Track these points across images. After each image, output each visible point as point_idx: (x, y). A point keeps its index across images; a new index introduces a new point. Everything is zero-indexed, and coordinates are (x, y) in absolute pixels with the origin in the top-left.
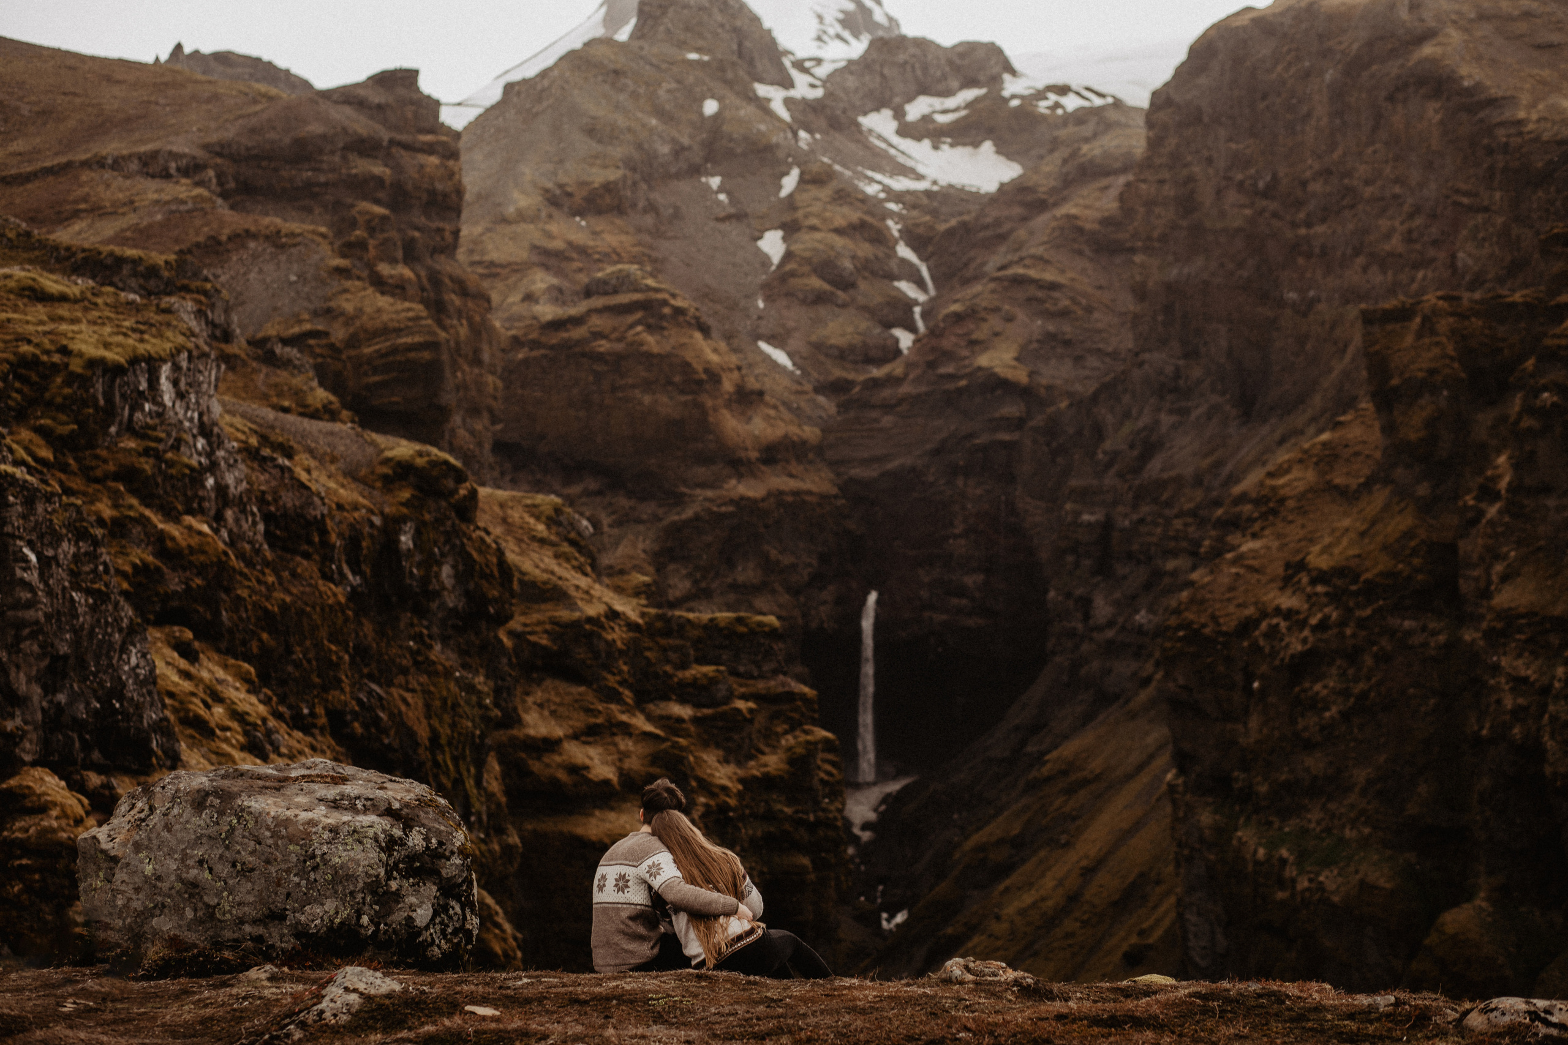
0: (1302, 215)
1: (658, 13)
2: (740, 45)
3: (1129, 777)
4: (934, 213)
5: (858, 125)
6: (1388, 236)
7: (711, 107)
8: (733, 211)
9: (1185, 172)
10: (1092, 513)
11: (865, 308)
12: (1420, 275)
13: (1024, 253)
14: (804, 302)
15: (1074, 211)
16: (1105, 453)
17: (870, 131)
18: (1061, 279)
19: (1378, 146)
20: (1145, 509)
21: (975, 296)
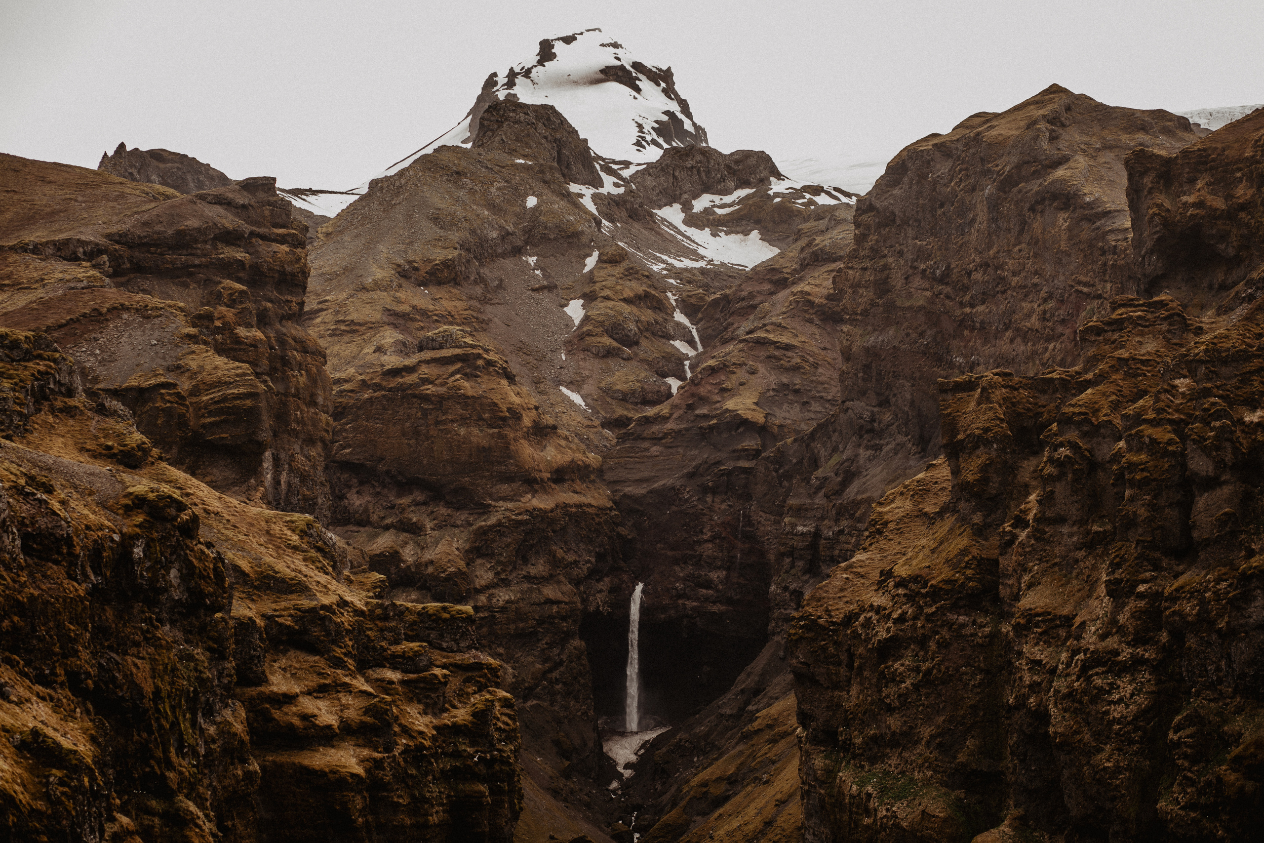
0: (967, 298)
1: (496, 126)
2: (559, 153)
4: (707, 287)
5: (652, 215)
6: (1028, 316)
7: (532, 202)
8: (545, 283)
9: (882, 262)
10: (805, 526)
11: (644, 362)
12: (1051, 346)
13: (766, 321)
14: (596, 355)
15: (807, 288)
16: (816, 478)
17: (664, 220)
18: (794, 342)
19: (1023, 246)
21: (727, 354)
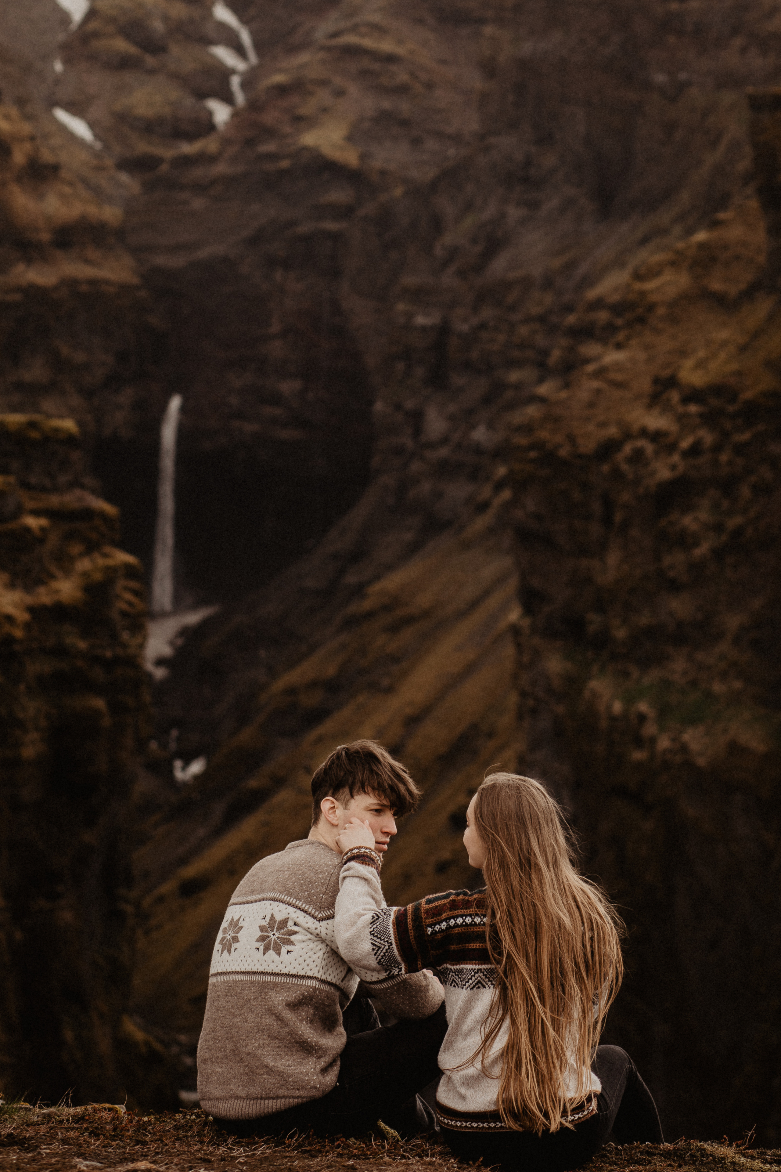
3: (462, 614)
11: (175, 76)
13: (357, 19)
14: (108, 66)
18: (399, 51)
20: (487, 313)
21: (302, 66)
